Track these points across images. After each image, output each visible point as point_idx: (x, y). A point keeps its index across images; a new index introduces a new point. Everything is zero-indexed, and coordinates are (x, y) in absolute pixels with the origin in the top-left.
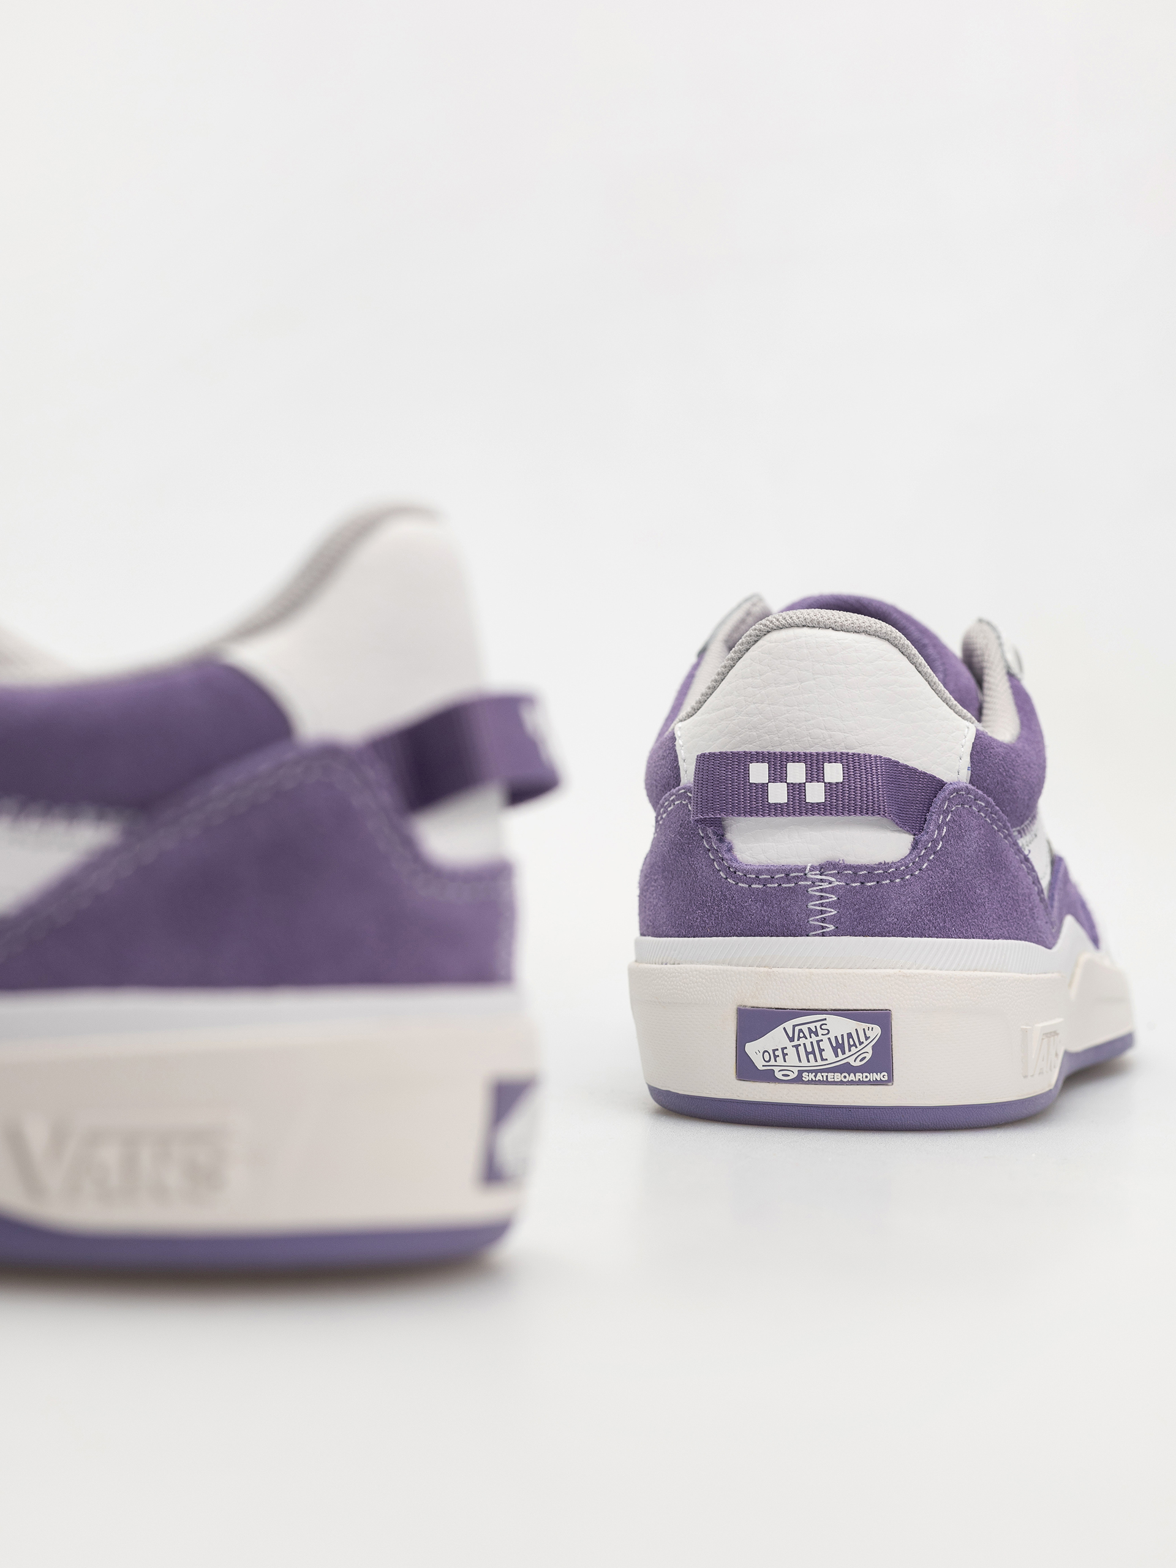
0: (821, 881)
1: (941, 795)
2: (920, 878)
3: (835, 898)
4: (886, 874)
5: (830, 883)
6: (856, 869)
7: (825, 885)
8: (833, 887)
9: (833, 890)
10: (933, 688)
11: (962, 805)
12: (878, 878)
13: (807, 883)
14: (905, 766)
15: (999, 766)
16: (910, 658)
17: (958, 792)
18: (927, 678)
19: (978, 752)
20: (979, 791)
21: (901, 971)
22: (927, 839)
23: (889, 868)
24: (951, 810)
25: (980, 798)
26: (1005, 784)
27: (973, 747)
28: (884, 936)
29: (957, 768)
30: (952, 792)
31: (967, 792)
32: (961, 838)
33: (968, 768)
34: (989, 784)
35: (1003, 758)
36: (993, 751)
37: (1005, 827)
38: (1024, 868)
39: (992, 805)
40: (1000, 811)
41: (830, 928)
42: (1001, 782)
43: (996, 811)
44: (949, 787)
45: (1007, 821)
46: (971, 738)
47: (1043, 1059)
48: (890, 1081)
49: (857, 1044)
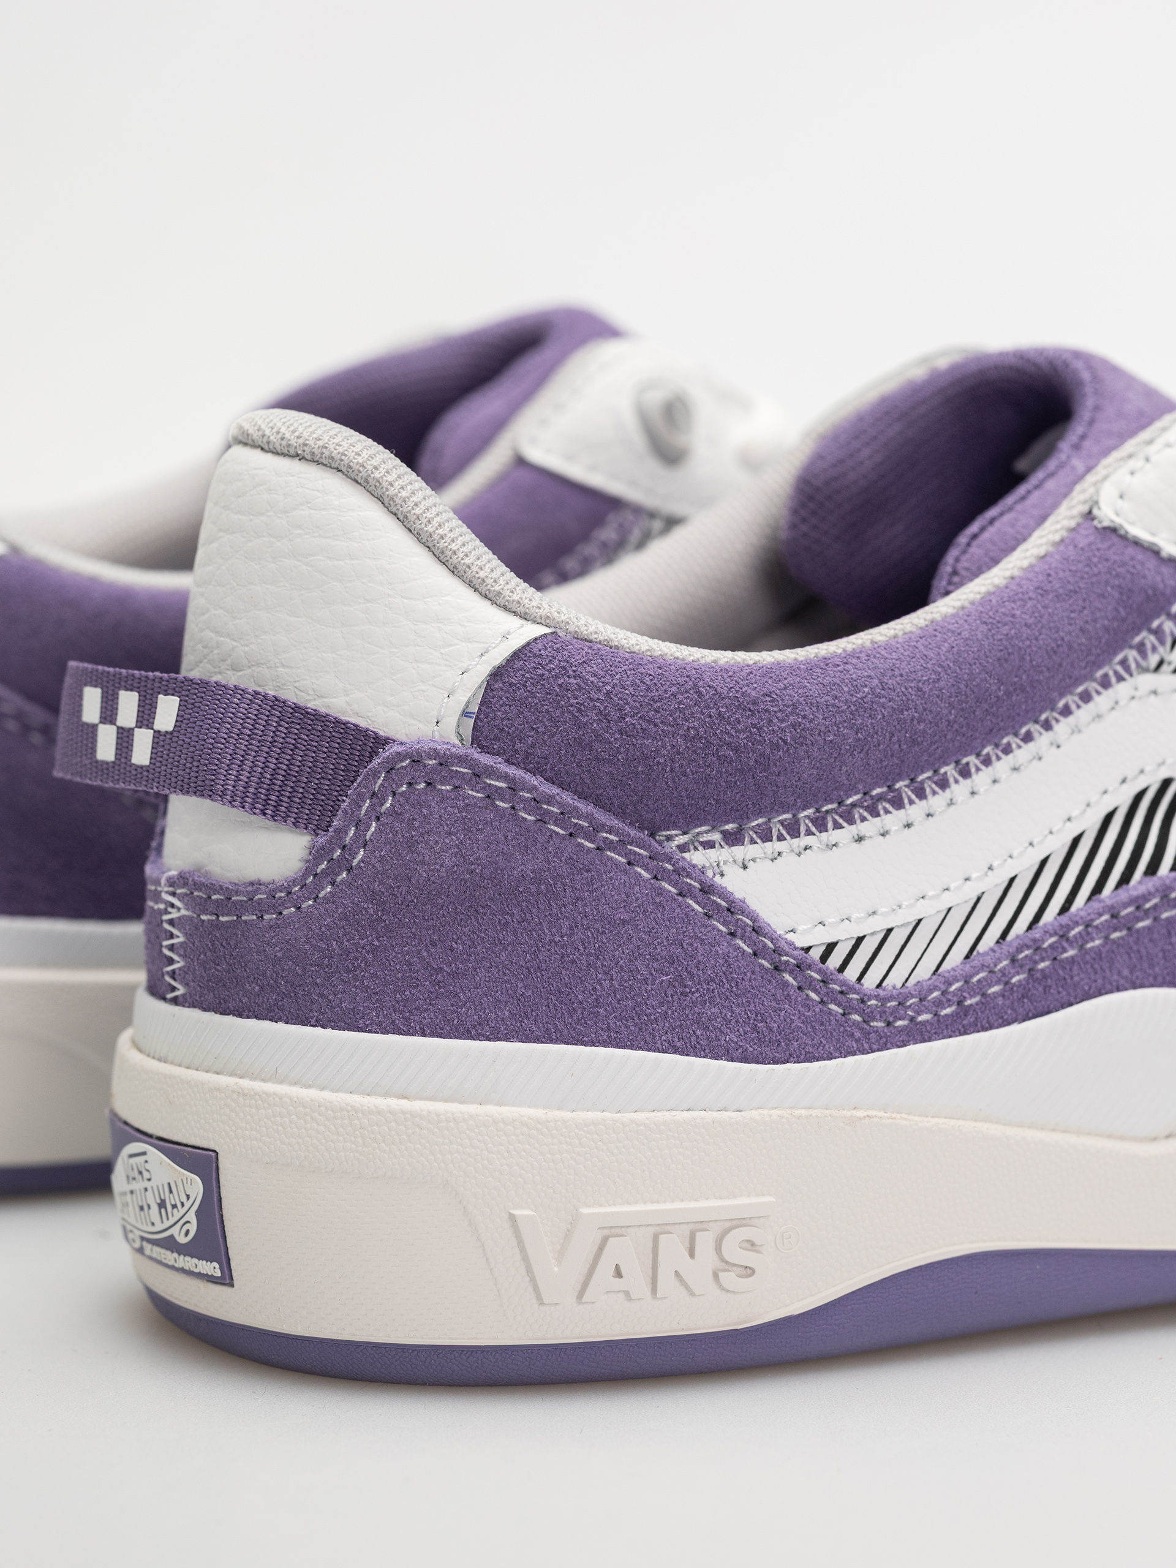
1: (374, 763)
2: (310, 915)
3: (182, 938)
4: (252, 904)
6: (212, 889)
8: (180, 919)
9: (179, 924)
10: (441, 557)
11: (429, 784)
12: (239, 909)
13: (162, 906)
14: (296, 708)
15: (579, 710)
16: (386, 501)
17: (416, 760)
18: (424, 536)
19: (511, 685)
20: (486, 759)
21: (245, 1083)
22: (330, 842)
23: (256, 892)
24: (394, 793)
25: (491, 772)
26: (596, 745)
27: (497, 674)
28: (240, 1016)
29: (435, 713)
30: (400, 757)
31: (445, 761)
32: (411, 845)
33: (465, 714)
34: (533, 746)
35: (608, 694)
36: (572, 680)
37: (598, 828)
38: (689, 906)
39: (535, 788)
40: (567, 798)
41: (181, 991)
42: (579, 742)
43: (552, 797)
44: (396, 748)
45: (601, 816)
46: (499, 655)
47: (618, 1274)
48: (226, 1279)
49: (179, 1205)
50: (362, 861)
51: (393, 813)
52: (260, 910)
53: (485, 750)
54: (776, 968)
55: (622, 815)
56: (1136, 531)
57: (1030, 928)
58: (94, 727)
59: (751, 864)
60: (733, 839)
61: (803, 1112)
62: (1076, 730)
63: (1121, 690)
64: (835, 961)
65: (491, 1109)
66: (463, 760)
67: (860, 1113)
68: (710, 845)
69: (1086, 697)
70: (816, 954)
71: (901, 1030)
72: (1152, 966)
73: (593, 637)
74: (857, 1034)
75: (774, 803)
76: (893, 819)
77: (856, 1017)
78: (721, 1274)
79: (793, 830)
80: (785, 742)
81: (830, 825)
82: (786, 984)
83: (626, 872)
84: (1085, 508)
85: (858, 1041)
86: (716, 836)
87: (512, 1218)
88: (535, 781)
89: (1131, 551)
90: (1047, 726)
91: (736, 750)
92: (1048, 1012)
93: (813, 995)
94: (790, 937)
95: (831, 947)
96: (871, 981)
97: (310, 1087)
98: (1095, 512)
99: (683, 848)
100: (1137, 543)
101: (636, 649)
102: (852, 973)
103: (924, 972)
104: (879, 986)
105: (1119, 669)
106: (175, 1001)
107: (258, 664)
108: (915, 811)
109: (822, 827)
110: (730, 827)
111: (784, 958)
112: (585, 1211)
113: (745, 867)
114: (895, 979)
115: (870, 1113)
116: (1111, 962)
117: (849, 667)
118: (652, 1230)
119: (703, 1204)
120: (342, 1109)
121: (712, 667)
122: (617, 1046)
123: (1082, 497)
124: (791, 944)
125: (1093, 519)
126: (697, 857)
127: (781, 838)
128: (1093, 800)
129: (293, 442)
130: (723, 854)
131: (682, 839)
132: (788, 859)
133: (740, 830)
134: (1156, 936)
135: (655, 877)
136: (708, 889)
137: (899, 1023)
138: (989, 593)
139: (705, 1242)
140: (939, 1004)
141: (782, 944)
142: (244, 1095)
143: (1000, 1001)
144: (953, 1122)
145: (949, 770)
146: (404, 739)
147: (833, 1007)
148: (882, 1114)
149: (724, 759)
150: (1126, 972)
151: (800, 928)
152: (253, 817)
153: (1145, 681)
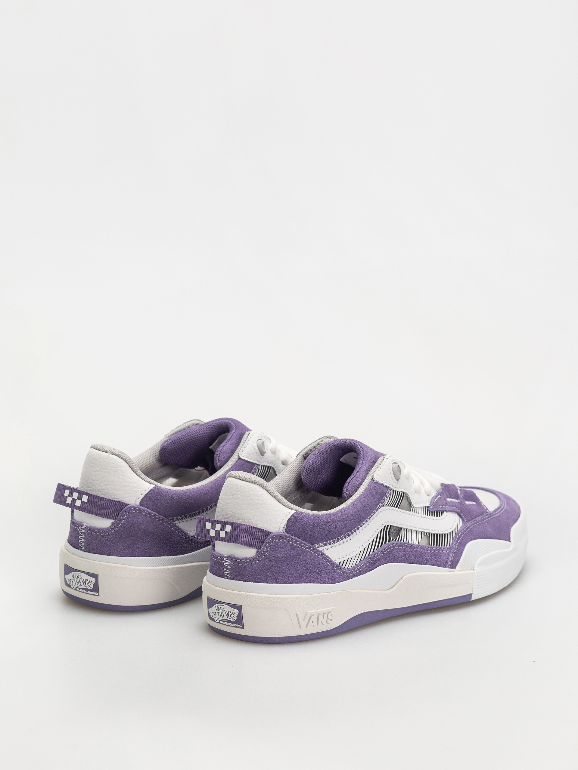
0: (227, 561)
1: (269, 537)
2: (257, 563)
3: (230, 568)
4: (246, 562)
5: (229, 563)
6: (237, 559)
7: (228, 563)
8: (229, 564)
9: (229, 565)
10: (277, 499)
11: (278, 540)
12: (243, 563)
13: (224, 561)
14: (254, 527)
15: (303, 525)
16: (267, 490)
17: (276, 536)
18: (274, 496)
19: (291, 522)
20: (288, 535)
21: (247, 593)
22: (261, 551)
23: (247, 560)
24: (273, 542)
25: (289, 537)
26: (306, 531)
27: (289, 520)
28: (244, 581)
29: (279, 527)
30: (274, 536)
31: (281, 536)
32: (276, 551)
33: (284, 527)
34: (295, 532)
35: (307, 522)
36: (301, 520)
37: (305, 545)
38: (320, 557)
39: (296, 539)
40: (301, 541)
41: (229, 577)
42: (303, 531)
43: (299, 541)
44: (273, 534)
45: (306, 543)
46: (289, 517)
47: (313, 622)
48: (243, 627)
49: (232, 615)
50: (267, 554)
51: (273, 545)
52: (248, 563)
53: (287, 533)
54: (333, 567)
55: (309, 543)
56: (380, 482)
57: (369, 555)
58: (209, 530)
59: (328, 549)
60: (325, 545)
61: (339, 592)
62: (373, 519)
63: (379, 510)
64: (341, 564)
65: (292, 596)
66: (284, 535)
67: (347, 591)
68: (322, 546)
69: (375, 513)
70: (338, 564)
71: (352, 576)
72: (387, 560)
73: (302, 512)
74: (346, 577)
75: (331, 538)
76: (348, 539)
77: (345, 574)
78: (328, 621)
79: (334, 542)
80: (334, 528)
81: (339, 541)
82: (335, 569)
83: (310, 552)
84: (372, 478)
85: (346, 578)
86: (322, 545)
87: (297, 614)
88: (296, 538)
89: (380, 486)
90: (369, 519)
91: (327, 530)
92: (372, 570)
93: (339, 571)
94: (335, 561)
95: (340, 562)
96: (346, 567)
97: (259, 593)
98: (374, 479)
99: (318, 547)
100: (380, 484)
101: (309, 513)
102: (344, 566)
103: (354, 565)
104: (348, 568)
105: (379, 507)
106: (227, 578)
107: (244, 519)
108: (351, 537)
109: (338, 541)
110: (324, 543)
111: (334, 565)
112: (308, 612)
113: (327, 550)
114: (350, 567)
115: (349, 591)
116: (381, 560)
117: (342, 513)
118: (317, 614)
119: (325, 609)
120: (267, 597)
121: (321, 515)
122: (311, 583)
123: (370, 476)
124: (335, 562)
125: (373, 480)
126: (320, 549)
127: (332, 544)
128: (376, 531)
129: (249, 479)
130: (324, 548)
131: (317, 546)
132: (334, 547)
133: (326, 543)
134: (387, 554)
135: (314, 553)
136: (323, 554)
137: (351, 574)
138: (360, 496)
139: (325, 615)
140: (357, 570)
141: (334, 563)
142: (247, 596)
143: (366, 569)
144: (360, 591)
145: (356, 529)
146: (273, 532)
147: (341, 573)
148: (350, 591)
149: (325, 532)
150: (383, 561)
151: (336, 560)
152: (245, 546)
153: (382, 508)
